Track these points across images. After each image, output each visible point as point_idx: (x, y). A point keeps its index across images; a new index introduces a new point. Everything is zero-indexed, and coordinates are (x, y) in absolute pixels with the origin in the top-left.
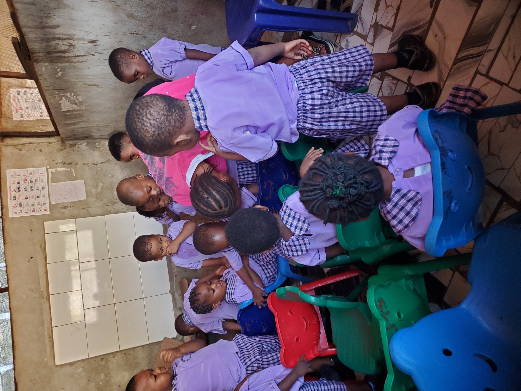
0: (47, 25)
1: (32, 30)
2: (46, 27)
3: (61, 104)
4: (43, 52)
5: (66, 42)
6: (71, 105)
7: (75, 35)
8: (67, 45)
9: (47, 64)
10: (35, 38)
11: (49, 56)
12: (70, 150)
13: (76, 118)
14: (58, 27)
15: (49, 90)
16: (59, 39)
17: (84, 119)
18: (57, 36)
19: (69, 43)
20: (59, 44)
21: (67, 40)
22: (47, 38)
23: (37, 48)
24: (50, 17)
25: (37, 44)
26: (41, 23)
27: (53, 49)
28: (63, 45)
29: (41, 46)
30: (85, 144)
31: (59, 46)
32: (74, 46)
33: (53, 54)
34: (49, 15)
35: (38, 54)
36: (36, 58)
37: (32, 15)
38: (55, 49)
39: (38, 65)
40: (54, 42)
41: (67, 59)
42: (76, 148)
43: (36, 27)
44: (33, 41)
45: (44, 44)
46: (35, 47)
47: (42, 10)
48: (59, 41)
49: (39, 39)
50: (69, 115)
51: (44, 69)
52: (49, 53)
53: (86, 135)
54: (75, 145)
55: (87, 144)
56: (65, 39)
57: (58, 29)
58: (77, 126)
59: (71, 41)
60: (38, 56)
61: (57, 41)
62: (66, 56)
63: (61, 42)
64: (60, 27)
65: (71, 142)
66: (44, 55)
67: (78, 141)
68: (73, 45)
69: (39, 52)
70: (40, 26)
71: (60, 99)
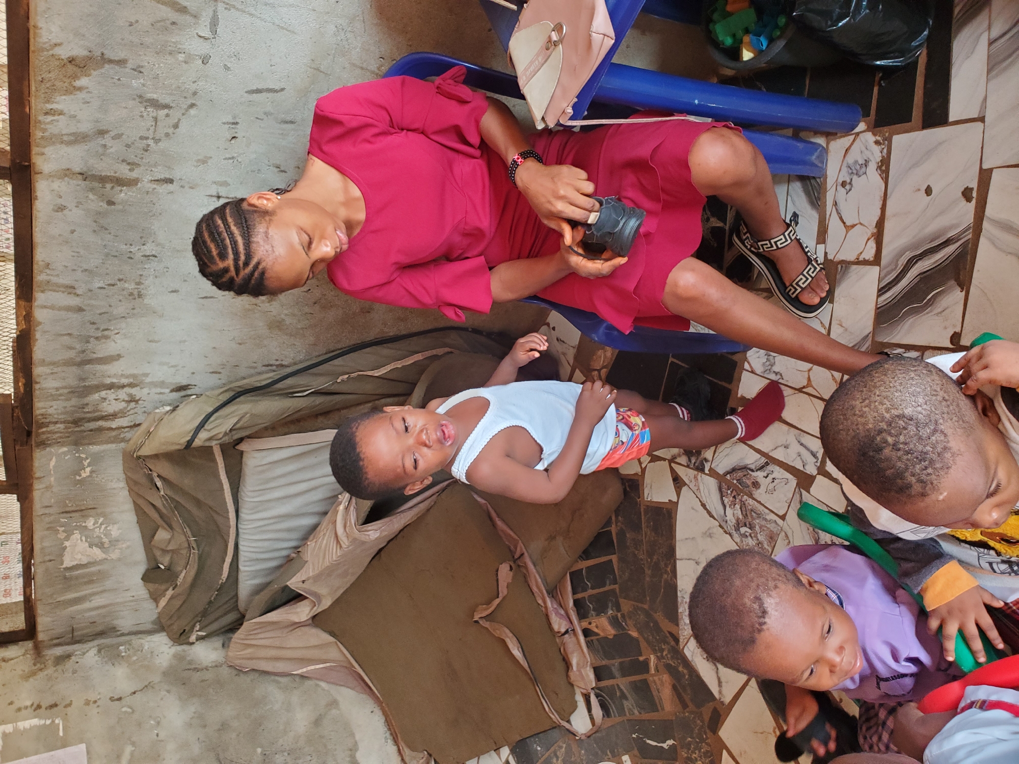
0: (95, 356)
1: (55, 370)
2: (90, 362)
3: (66, 547)
4: (64, 422)
5: (123, 394)
6: (89, 549)
7: (146, 375)
8: (124, 401)
9: (65, 449)
10: (57, 389)
11: (76, 429)
12: (57, 670)
13: (91, 582)
14: (118, 360)
15: (50, 515)
16: (111, 387)
17: (109, 584)
18: (108, 381)
19: (130, 395)
20: (105, 399)
21: (127, 390)
22: (85, 386)
23: (55, 412)
24: (107, 337)
25: (58, 402)
26: (83, 351)
27: (88, 412)
28: (116, 400)
29: (65, 407)
30: (94, 651)
31: (105, 404)
32: (137, 401)
33: (86, 425)
34: (106, 333)
35: (52, 427)
36: (44, 437)
37: (69, 334)
38: (94, 411)
39: (43, 452)
40: (96, 396)
41: (114, 433)
42: (70, 664)
43: (69, 363)
44: (52, 395)
45: (74, 401)
46: (50, 411)
47: (94, 323)
48: (108, 391)
49: (66, 391)
50: (77, 578)
51: (53, 463)
52: (76, 422)
53: (100, 628)
54: (68, 656)
55: (99, 651)
56: (123, 386)
57: (116, 363)
58: (87, 605)
59: (134, 391)
60: (49, 432)
61: (103, 394)
62: (114, 427)
63: (110, 395)
64: (121, 359)
65: (59, 651)
66: (66, 428)
67: (76, 647)
68: (137, 398)
69: (56, 423)
70: (78, 359)
71: (67, 538)
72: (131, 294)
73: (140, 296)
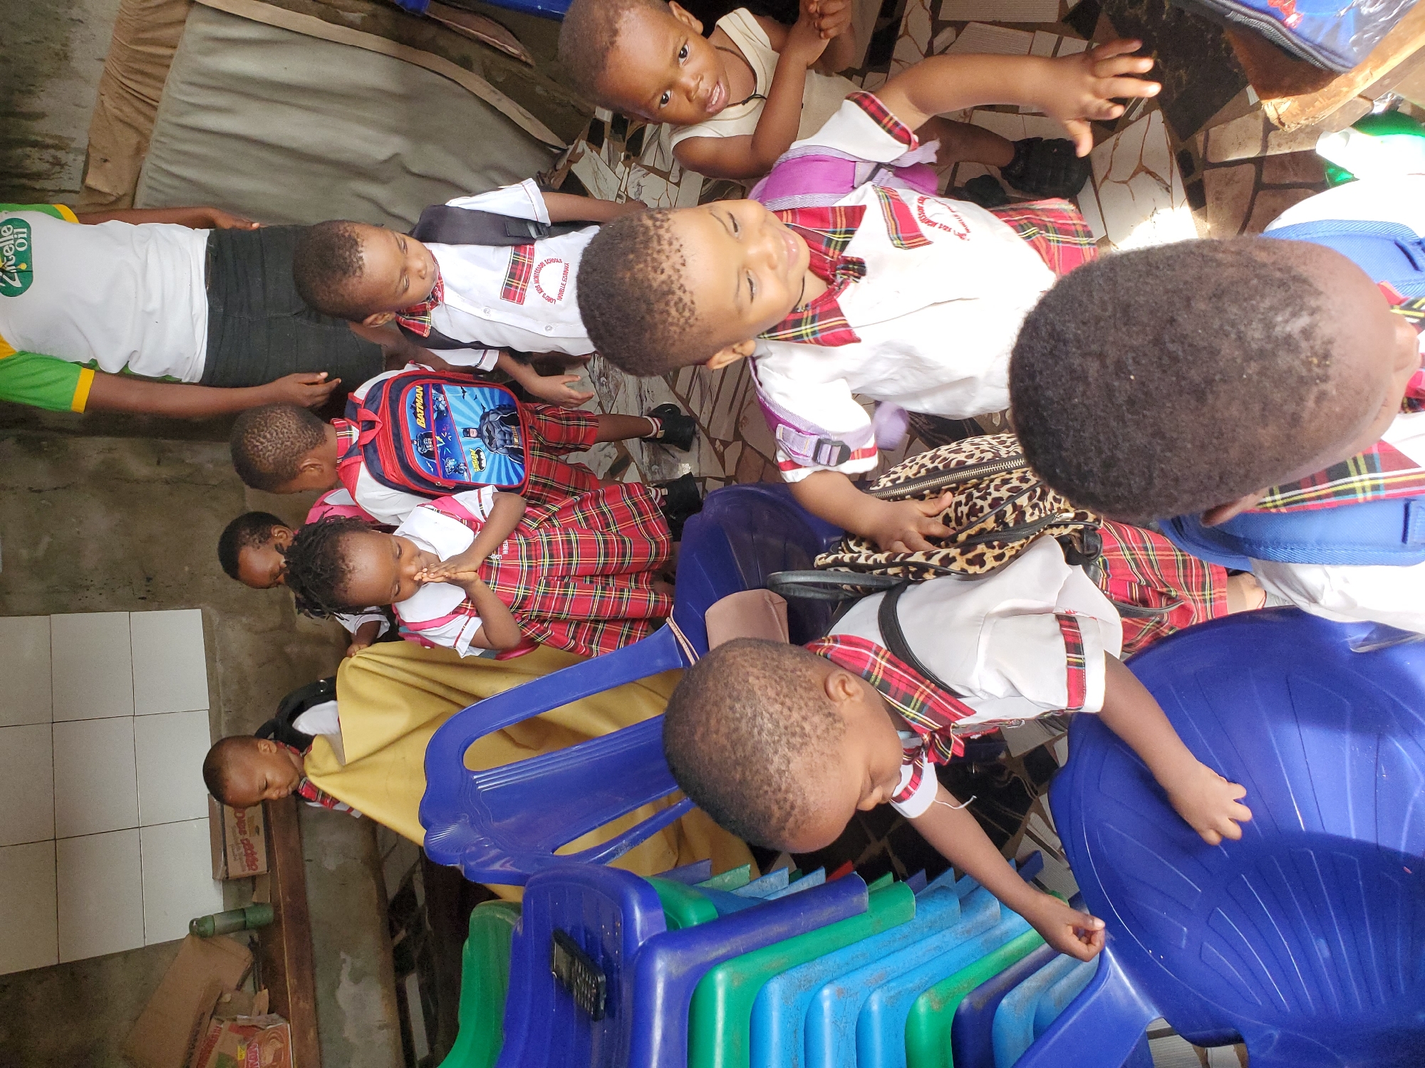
0: (19, 109)
2: (13, 114)
5: (48, 154)
7: (73, 140)
8: (48, 162)
14: (42, 118)
16: (35, 144)
18: (33, 138)
19: (55, 157)
20: (29, 156)
21: (52, 151)
22: (7, 138)
24: (30, 92)
26: (7, 103)
27: (11, 167)
28: (40, 159)
30: (12, 440)
31: (28, 162)
32: (62, 166)
33: (8, 179)
34: (32, 88)
38: (17, 167)
40: (19, 151)
41: (38, 195)
47: (18, 76)
48: (32, 149)
55: (19, 441)
56: (48, 147)
57: (40, 121)
59: (60, 154)
61: (27, 150)
62: (38, 187)
63: (35, 153)
64: (46, 119)
68: (63, 162)
72: (57, 54)
73: (66, 57)
